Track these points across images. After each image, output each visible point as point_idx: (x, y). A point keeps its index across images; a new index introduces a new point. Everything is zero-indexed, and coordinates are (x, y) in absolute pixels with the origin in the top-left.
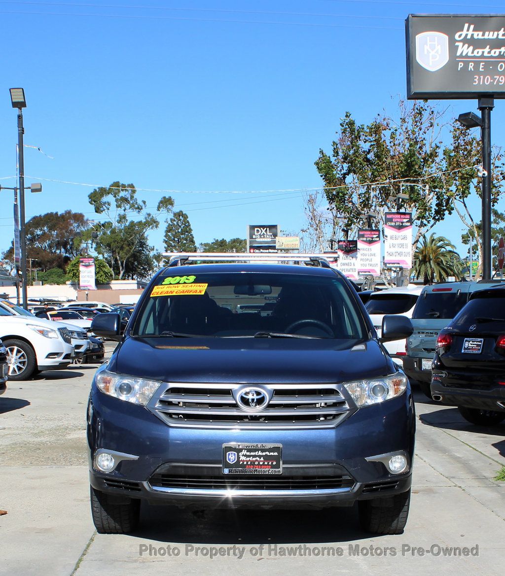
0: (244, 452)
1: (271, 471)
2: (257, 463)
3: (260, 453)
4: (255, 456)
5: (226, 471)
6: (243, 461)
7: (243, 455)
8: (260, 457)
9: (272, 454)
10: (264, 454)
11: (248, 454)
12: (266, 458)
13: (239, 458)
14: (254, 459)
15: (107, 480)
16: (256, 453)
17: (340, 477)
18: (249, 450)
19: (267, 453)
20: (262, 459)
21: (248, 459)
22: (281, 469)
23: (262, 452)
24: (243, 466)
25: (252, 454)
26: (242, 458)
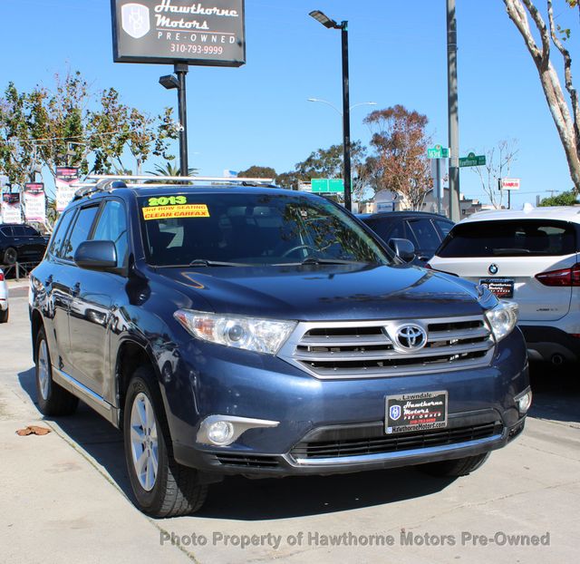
0: (409, 405)
1: (436, 425)
2: (421, 416)
3: (425, 404)
4: (419, 408)
5: (389, 431)
6: (407, 415)
7: (407, 409)
8: (425, 408)
9: (437, 403)
10: (429, 404)
11: (413, 406)
12: (432, 409)
13: (403, 412)
14: (419, 412)
15: (218, 455)
16: (421, 405)
17: (493, 423)
18: (414, 402)
19: (432, 403)
20: (427, 411)
21: (412, 412)
22: (446, 421)
23: (427, 402)
24: (408, 422)
25: (417, 405)
26: (407, 412)
